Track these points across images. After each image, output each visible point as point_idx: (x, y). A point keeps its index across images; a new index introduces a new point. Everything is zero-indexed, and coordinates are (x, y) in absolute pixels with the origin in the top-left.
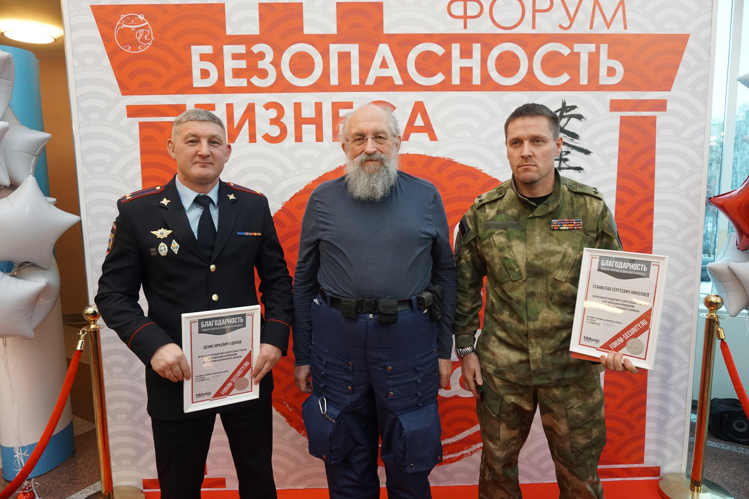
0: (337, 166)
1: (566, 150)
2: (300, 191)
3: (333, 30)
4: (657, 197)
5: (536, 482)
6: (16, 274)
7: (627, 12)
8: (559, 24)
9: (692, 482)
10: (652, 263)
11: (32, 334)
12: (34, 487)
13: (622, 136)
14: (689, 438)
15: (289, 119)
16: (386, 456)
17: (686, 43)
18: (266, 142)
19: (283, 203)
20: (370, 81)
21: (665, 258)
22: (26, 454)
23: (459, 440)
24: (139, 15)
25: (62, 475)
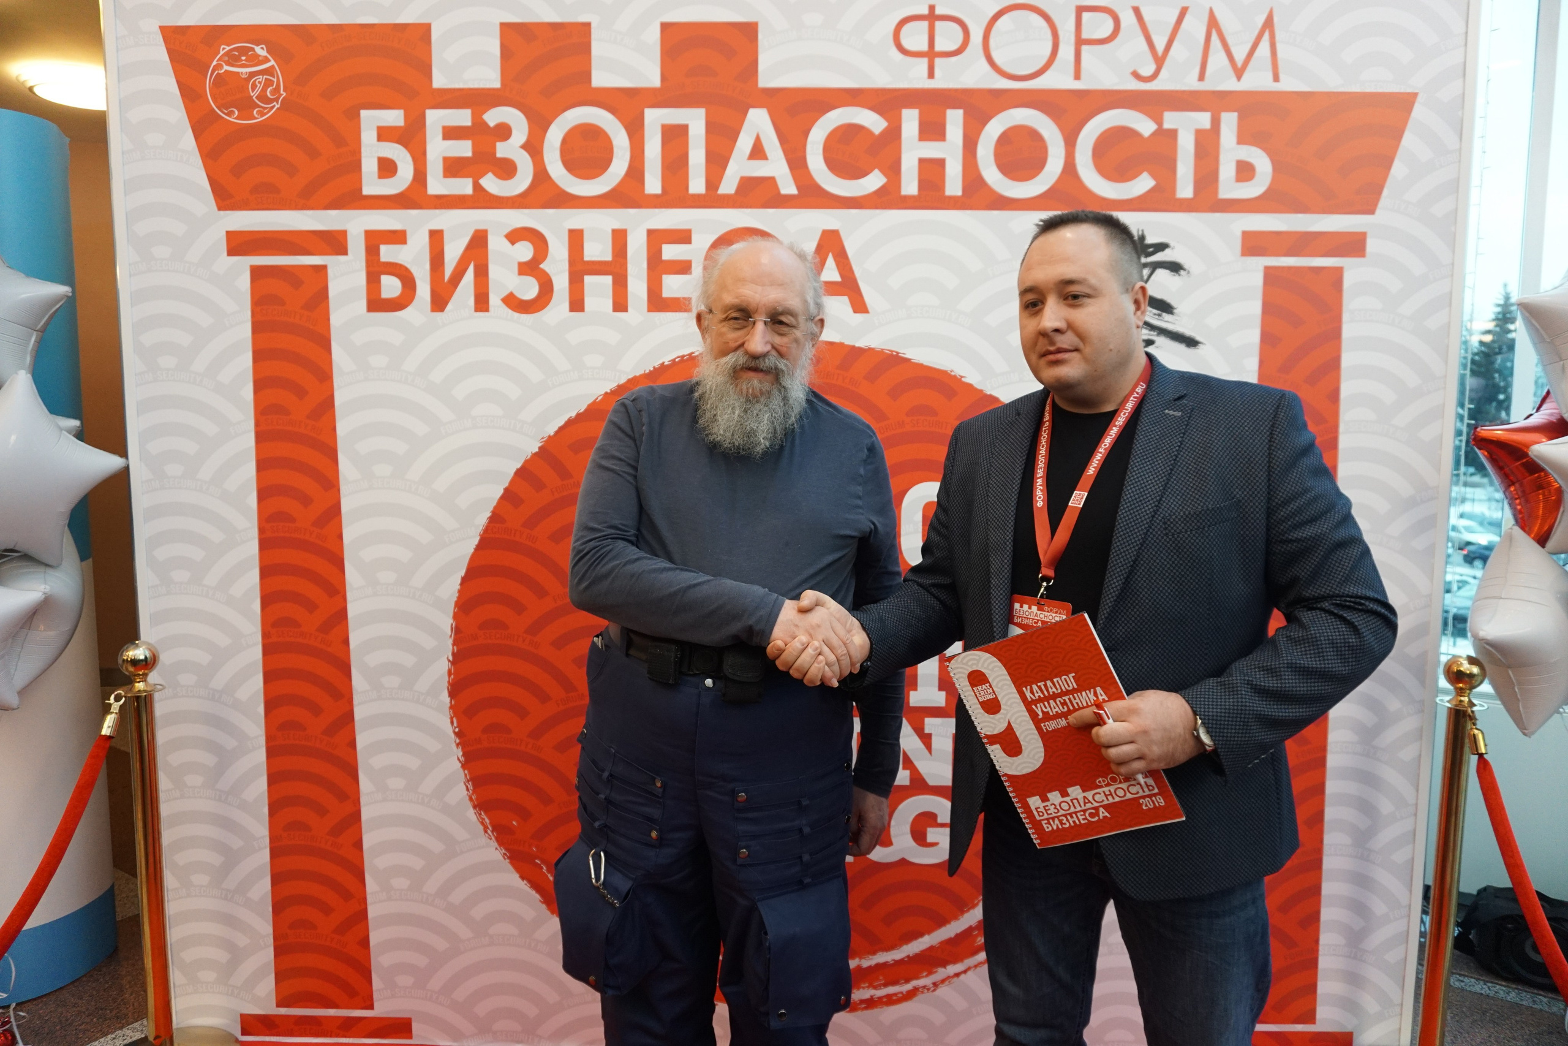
0: (657, 364)
2: (578, 415)
3: (654, 80)
4: (1345, 441)
7: (1279, 47)
8: (1131, 70)
11: (15, 700)
12: (16, 1020)
13: (1268, 309)
14: (1417, 968)
15: (557, 266)
17: (1408, 112)
18: (510, 312)
19: (543, 438)
20: (728, 186)
23: (908, 956)
24: (258, 45)
25: (82, 998)
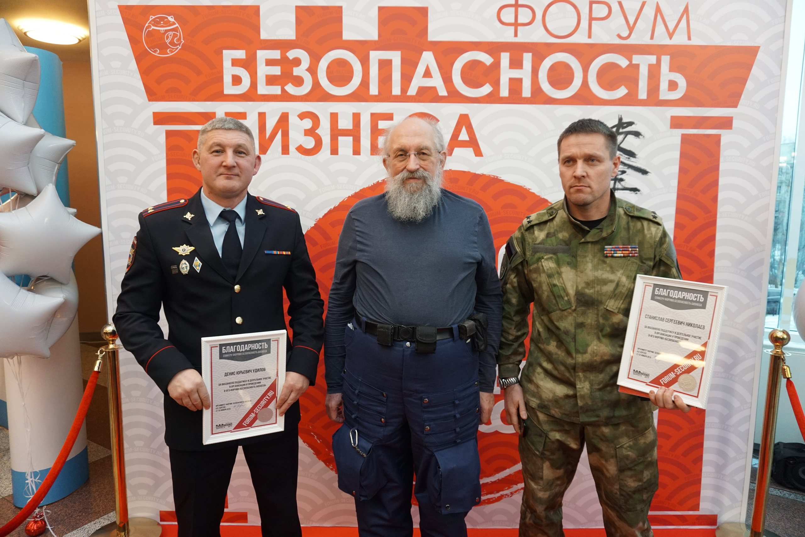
0: (375, 182)
1: (622, 170)
2: (334, 208)
3: (374, 36)
4: (720, 222)
5: (581, 528)
6: (32, 288)
7: (691, 22)
8: (617, 34)
9: (751, 533)
10: (709, 294)
11: (47, 353)
12: (46, 515)
13: (683, 156)
14: (750, 485)
15: (324, 131)
16: (419, 495)
17: (755, 55)
18: (300, 154)
19: (316, 219)
20: (412, 91)
21: (724, 288)
22: (38, 479)
23: (498, 480)
24: (169, 16)
25: (75, 503)
